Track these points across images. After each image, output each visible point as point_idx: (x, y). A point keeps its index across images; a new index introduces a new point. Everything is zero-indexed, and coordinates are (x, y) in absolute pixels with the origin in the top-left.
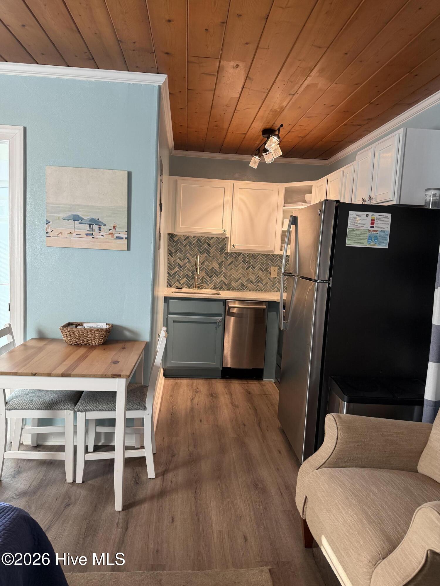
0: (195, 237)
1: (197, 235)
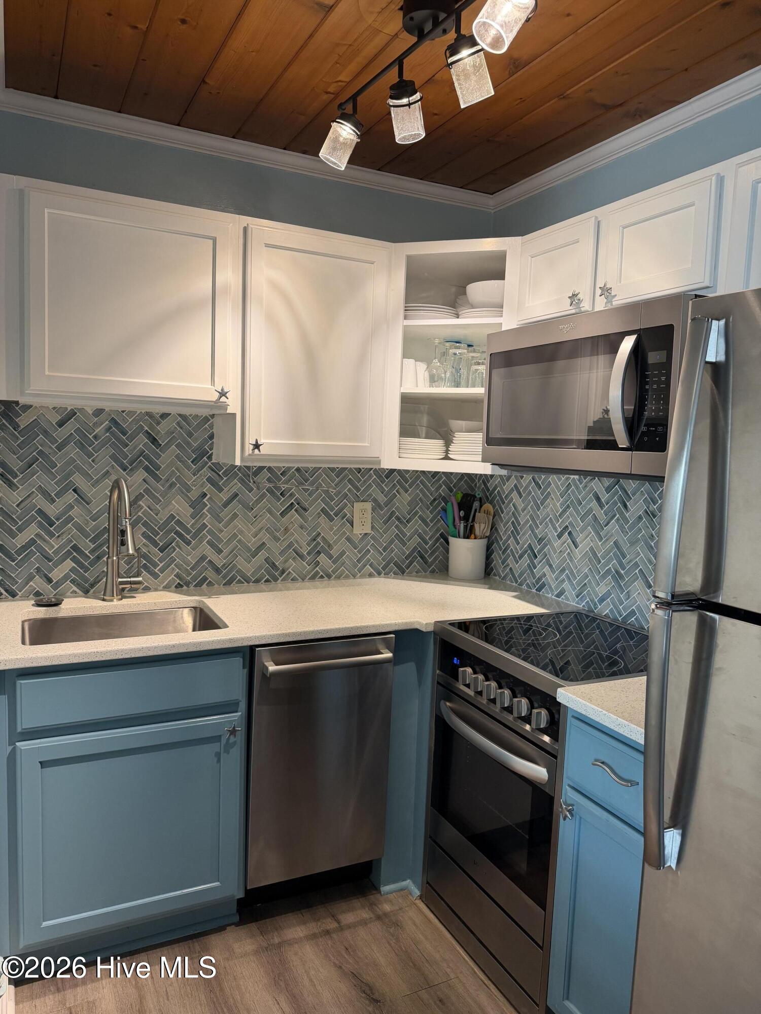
0: (99, 412)
1: (107, 406)
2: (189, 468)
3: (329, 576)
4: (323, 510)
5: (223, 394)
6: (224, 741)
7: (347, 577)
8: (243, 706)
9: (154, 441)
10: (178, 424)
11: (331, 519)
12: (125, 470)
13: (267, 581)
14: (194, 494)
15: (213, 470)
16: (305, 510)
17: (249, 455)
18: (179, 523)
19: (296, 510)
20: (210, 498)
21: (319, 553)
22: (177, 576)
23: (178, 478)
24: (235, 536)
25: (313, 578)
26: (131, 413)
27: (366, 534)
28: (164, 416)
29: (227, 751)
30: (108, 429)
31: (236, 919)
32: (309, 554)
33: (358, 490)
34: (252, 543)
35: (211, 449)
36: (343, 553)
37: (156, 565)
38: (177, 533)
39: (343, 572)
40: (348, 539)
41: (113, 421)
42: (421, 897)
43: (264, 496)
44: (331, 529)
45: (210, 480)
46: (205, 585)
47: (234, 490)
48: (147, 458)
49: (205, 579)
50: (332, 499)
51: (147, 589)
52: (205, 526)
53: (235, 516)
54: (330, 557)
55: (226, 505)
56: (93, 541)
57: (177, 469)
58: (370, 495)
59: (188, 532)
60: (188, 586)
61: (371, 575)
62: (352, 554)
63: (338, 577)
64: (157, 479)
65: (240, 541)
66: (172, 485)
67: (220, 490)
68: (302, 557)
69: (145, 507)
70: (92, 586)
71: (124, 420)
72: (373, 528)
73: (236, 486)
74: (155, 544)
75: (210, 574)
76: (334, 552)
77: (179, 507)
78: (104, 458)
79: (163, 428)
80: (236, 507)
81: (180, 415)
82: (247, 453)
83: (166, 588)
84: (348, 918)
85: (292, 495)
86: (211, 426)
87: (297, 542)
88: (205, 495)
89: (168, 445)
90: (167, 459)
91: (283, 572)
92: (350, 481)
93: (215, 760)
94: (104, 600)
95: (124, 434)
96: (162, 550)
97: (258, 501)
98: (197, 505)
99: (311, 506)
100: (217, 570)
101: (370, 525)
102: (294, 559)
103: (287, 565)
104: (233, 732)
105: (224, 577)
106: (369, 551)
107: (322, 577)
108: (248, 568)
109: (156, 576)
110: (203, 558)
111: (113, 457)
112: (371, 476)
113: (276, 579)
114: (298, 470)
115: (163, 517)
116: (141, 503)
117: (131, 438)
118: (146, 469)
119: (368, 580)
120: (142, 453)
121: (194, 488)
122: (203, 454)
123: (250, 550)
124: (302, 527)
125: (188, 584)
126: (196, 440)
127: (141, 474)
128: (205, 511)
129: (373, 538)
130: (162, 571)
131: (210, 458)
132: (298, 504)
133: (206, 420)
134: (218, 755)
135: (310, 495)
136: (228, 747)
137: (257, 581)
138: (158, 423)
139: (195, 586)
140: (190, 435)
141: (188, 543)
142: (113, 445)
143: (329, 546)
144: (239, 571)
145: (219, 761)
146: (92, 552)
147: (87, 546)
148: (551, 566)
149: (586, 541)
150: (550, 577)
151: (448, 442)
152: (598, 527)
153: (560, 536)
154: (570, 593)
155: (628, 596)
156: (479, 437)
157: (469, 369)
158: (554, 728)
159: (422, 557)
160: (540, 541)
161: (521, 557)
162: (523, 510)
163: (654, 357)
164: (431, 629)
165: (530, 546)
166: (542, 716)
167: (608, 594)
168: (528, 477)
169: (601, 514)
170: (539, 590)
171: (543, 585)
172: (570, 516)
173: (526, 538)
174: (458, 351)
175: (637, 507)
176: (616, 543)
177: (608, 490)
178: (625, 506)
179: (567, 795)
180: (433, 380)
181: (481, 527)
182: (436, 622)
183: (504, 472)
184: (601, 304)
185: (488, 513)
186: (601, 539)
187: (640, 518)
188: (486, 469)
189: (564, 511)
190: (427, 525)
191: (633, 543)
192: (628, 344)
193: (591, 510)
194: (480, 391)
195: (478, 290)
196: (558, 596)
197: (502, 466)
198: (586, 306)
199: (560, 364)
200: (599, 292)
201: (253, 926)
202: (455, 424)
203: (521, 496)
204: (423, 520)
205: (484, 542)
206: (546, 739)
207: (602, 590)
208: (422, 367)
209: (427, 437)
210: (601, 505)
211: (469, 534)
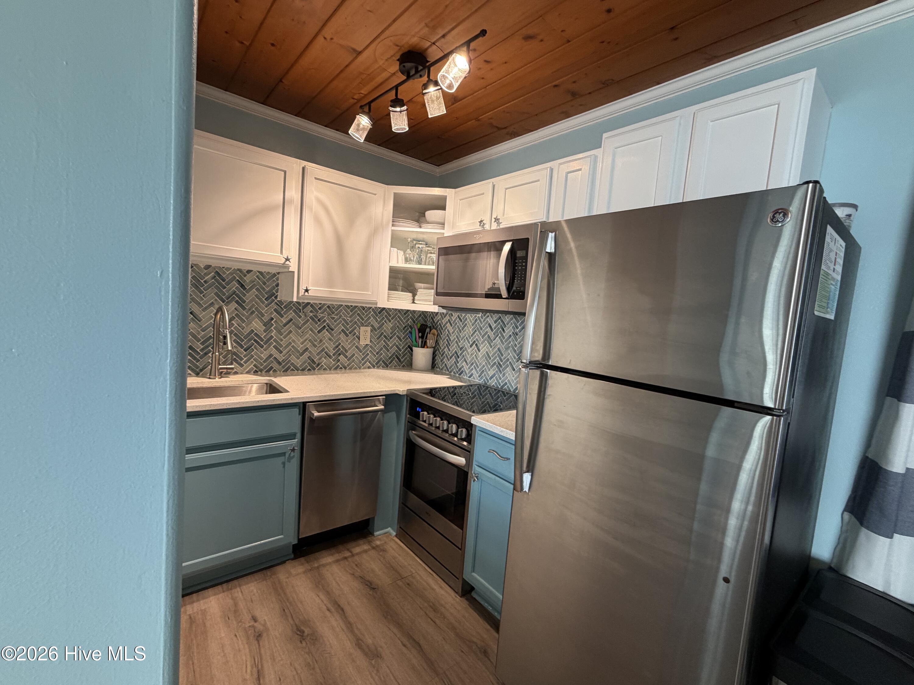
0: (208, 267)
2: (263, 303)
3: (345, 368)
4: (343, 330)
5: (287, 259)
6: (287, 455)
7: (356, 368)
8: (299, 436)
9: (242, 286)
10: (257, 276)
11: (347, 336)
12: (223, 302)
13: (309, 370)
14: (266, 319)
15: (278, 305)
16: (332, 330)
17: (302, 295)
18: (256, 335)
19: (327, 330)
20: (276, 321)
21: (340, 354)
22: (255, 366)
23: (256, 309)
24: (290, 343)
25: (336, 369)
26: (229, 269)
27: (367, 345)
28: (249, 271)
29: (289, 461)
30: (214, 277)
31: (292, 556)
32: (334, 355)
33: (363, 320)
34: (300, 348)
35: (277, 292)
36: (354, 355)
37: (241, 359)
38: (255, 341)
39: (354, 365)
40: (357, 347)
41: (217, 273)
42: (396, 536)
43: (308, 321)
44: (347, 341)
45: (276, 310)
46: (271, 372)
47: (290, 317)
48: (237, 296)
49: (272, 368)
50: (348, 324)
51: (236, 373)
52: (272, 337)
53: (291, 332)
54: (346, 357)
55: (285, 325)
56: (202, 343)
57: (256, 303)
58: (370, 323)
59: (262, 340)
60: (261, 372)
61: (369, 368)
62: (358, 356)
63: (350, 369)
64: (244, 308)
65: (293, 347)
66: (253, 312)
67: (282, 316)
68: (330, 357)
69: (236, 325)
70: (201, 370)
71: (224, 273)
72: (371, 341)
73: (291, 314)
74: (242, 347)
75: (275, 365)
76: (349, 354)
77: (257, 325)
78: (211, 295)
79: (248, 279)
80: (291, 325)
81: (259, 272)
82: (300, 295)
83: (248, 372)
84: (357, 550)
85: (325, 321)
86: (278, 279)
87: (327, 348)
88: (272, 319)
89: (251, 288)
90: (250, 296)
91: (318, 365)
92: (358, 314)
93: (282, 466)
94: (210, 378)
95: (224, 280)
96: (245, 350)
97: (304, 324)
98: (268, 324)
99: (335, 327)
100: (279, 363)
101: (369, 340)
102: (325, 358)
103: (321, 361)
104: (293, 450)
105: (283, 367)
106: (368, 354)
107: (341, 368)
108: (298, 362)
109: (242, 365)
110: (271, 356)
111: (216, 294)
112: (370, 312)
113: (314, 369)
114: (328, 307)
115: (246, 331)
116: (233, 322)
117: (228, 284)
118: (237, 302)
119: (367, 370)
120: (234, 293)
121: (266, 315)
122: (272, 295)
123: (298, 352)
124: (330, 339)
125: (261, 371)
126: (268, 287)
127: (234, 305)
128: (272, 328)
129: (371, 347)
130: (245, 362)
131: (276, 297)
132: (328, 326)
133: (274, 275)
134: (284, 464)
135: (335, 321)
136: (290, 458)
137: (303, 370)
138: (245, 276)
139: (266, 372)
140: (264, 283)
141: (262, 347)
142: (217, 287)
143: (346, 351)
144: (292, 364)
145: (284, 467)
146: (202, 350)
147: (199, 347)
148: (466, 362)
149: (484, 348)
150: (466, 368)
151: (414, 295)
152: (490, 340)
153: (471, 346)
154: (476, 375)
155: (504, 375)
156: (433, 292)
157: (426, 257)
158: (469, 438)
159: (398, 358)
160: (461, 349)
161: (451, 358)
162: (453, 333)
163: (520, 254)
164: (405, 393)
165: (456, 352)
166: (463, 432)
167: (494, 375)
168: (455, 315)
169: (491, 334)
170: (460, 374)
171: (462, 372)
172: (477, 336)
173: (454, 348)
174: (420, 246)
175: (509, 330)
176: (499, 349)
177: (495, 322)
178: (503, 330)
179: (476, 469)
180: (407, 260)
181: (430, 342)
182: (408, 390)
183: (444, 311)
184: (494, 226)
185: (434, 334)
186: (491, 347)
187: (510, 336)
188: (435, 309)
189: (474, 333)
190: (401, 340)
191: (507, 348)
192: (507, 247)
193: (487, 332)
194: (432, 268)
195: (431, 215)
196: (470, 377)
197: (443, 307)
198: (487, 227)
199: (473, 255)
200: (493, 220)
201: (302, 559)
202: (418, 285)
203: (451, 325)
204: (399, 338)
205: (432, 350)
206: (465, 443)
207: (491, 373)
208: (401, 253)
209: (402, 291)
210: (492, 330)
211: (424, 345)
